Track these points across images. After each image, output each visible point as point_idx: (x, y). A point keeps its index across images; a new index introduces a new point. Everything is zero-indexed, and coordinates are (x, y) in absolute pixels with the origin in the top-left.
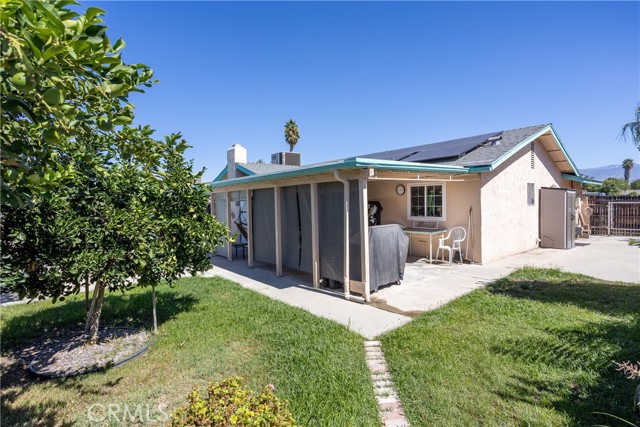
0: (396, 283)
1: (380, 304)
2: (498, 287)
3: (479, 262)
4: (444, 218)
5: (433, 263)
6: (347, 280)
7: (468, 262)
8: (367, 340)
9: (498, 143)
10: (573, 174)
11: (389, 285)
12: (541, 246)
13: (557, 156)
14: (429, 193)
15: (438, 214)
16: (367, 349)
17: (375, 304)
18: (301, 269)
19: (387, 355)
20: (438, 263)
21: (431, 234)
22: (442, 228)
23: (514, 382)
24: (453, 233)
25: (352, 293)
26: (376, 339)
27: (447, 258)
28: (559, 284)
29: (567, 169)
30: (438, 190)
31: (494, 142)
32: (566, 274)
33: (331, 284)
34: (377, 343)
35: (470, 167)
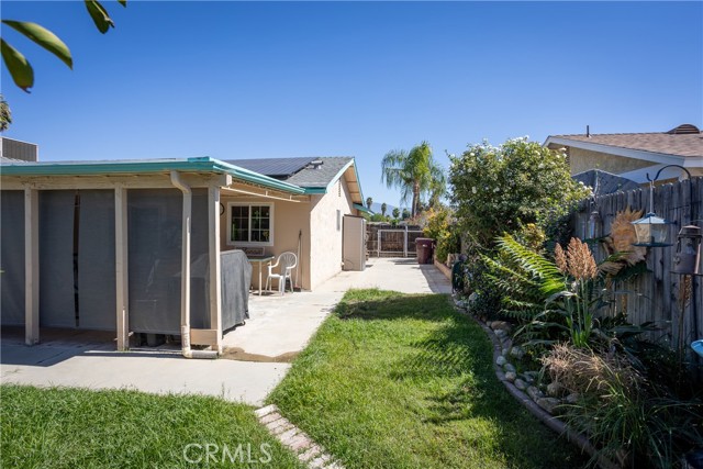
0: (240, 325)
1: (236, 354)
2: (343, 311)
3: (308, 289)
4: (271, 243)
5: (263, 294)
6: (187, 330)
7: (297, 290)
8: (258, 408)
9: (320, 167)
10: (361, 204)
11: (233, 329)
12: (344, 269)
13: (354, 187)
14: (253, 215)
15: (265, 239)
16: (264, 420)
17: (230, 356)
18: (83, 325)
19: (295, 421)
20: (268, 294)
21: (260, 261)
22: (268, 254)
23: (431, 403)
24: (282, 259)
25: (193, 347)
26: (267, 403)
27: (275, 288)
28: (384, 302)
29: (357, 200)
30: (265, 211)
31: (316, 166)
32: (383, 292)
33: (151, 340)
34: (271, 408)
35: (307, 188)
